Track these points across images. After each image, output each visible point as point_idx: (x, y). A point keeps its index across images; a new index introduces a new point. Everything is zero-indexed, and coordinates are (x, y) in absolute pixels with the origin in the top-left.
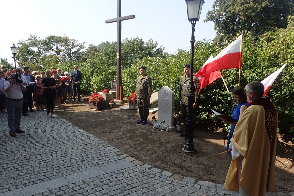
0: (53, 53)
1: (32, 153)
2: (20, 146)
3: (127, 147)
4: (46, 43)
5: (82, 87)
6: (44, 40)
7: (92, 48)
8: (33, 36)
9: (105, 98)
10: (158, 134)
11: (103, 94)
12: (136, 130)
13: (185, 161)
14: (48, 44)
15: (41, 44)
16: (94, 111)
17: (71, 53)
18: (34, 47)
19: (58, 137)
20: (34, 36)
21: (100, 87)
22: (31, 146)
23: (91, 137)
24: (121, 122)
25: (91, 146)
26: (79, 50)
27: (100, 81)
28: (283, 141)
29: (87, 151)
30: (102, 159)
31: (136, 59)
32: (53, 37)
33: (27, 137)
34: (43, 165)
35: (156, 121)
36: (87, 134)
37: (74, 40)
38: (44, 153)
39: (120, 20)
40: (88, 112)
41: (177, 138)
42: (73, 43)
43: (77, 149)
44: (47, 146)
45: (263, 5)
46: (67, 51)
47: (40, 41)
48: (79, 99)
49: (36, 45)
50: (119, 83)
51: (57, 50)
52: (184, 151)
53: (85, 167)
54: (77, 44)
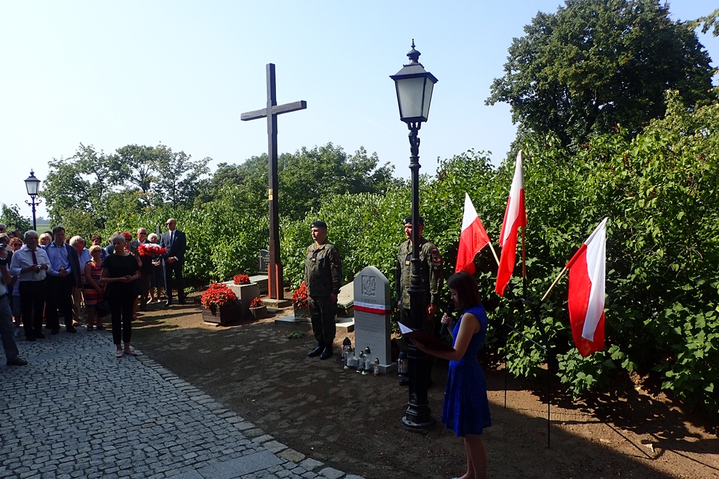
0: (133, 185)
1: (46, 439)
2: (21, 421)
3: (273, 417)
4: (116, 163)
5: (191, 268)
6: (111, 156)
7: (226, 171)
8: (86, 147)
9: (239, 295)
10: (354, 382)
11: (235, 285)
12: (304, 374)
13: (405, 449)
14: (120, 165)
15: (105, 166)
16: (213, 326)
17: (176, 184)
18: (88, 174)
19: (114, 396)
20: (89, 147)
21: (232, 268)
22: (45, 421)
23: (192, 394)
24: (271, 354)
25: (187, 416)
26: (194, 177)
27: (233, 254)
28: (645, 393)
29: (177, 429)
30: (208, 449)
31: (326, 195)
32: (133, 148)
33: (41, 397)
34: (65, 469)
35: (351, 350)
36: (186, 388)
37: (183, 154)
38: (74, 436)
39: (273, 113)
40: (198, 329)
41: (396, 390)
42: (179, 161)
43: (154, 424)
44: (83, 420)
45: (622, 63)
46: (167, 179)
47: (102, 159)
48: (183, 300)
49: (93, 168)
50: (273, 257)
51: (142, 178)
52: (407, 422)
53: (163, 470)
54: (191, 163)
